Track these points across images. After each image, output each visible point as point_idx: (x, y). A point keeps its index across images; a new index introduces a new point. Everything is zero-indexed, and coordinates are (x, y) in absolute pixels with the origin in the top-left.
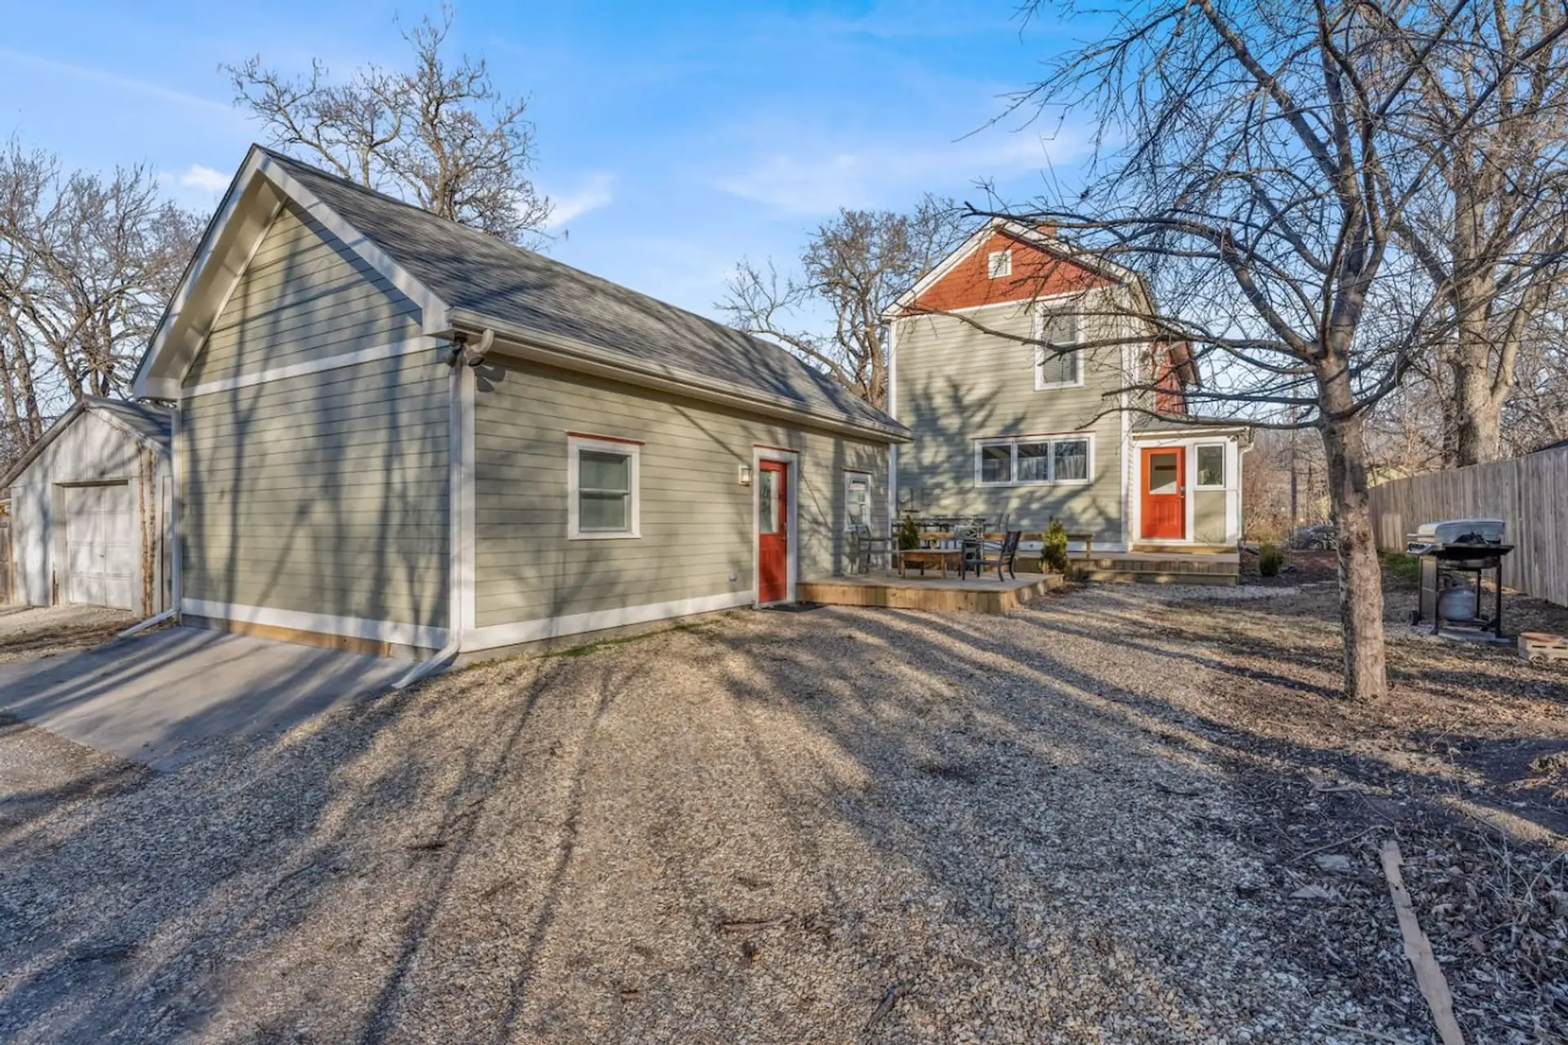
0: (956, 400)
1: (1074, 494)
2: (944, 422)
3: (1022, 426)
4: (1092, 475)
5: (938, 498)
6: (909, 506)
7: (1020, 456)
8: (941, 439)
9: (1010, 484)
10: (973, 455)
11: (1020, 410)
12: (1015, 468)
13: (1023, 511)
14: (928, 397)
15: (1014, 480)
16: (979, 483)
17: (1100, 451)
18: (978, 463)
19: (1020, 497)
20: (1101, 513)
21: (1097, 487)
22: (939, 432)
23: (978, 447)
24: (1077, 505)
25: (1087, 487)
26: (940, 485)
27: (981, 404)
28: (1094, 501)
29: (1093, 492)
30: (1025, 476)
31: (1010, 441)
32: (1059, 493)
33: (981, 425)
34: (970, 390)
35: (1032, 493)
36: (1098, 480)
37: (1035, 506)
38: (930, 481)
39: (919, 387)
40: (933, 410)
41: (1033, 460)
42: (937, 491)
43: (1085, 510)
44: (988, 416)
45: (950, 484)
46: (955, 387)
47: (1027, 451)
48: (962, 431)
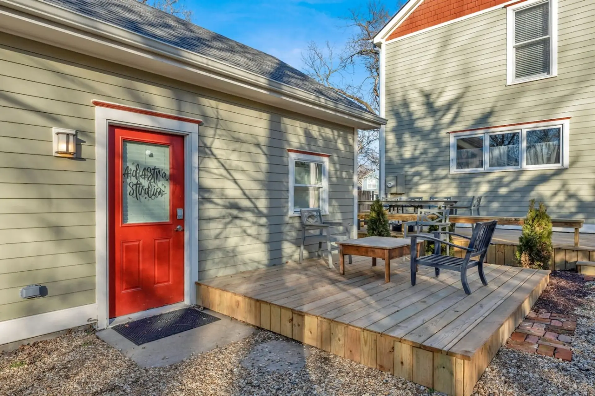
0: (429, 106)
1: (543, 179)
2: (419, 124)
3: (492, 119)
4: (566, 160)
5: (417, 184)
6: (394, 190)
7: (492, 145)
8: (418, 138)
9: (481, 170)
10: (448, 146)
11: (486, 106)
12: (487, 157)
13: (492, 195)
14: (406, 104)
15: (487, 167)
16: (454, 170)
17: (574, 136)
18: (453, 154)
19: (489, 182)
20: (571, 196)
21: (570, 171)
22: (416, 132)
23: (452, 140)
24: (545, 190)
25: (559, 172)
26: (418, 174)
27: (448, 106)
28: (564, 185)
29: (565, 176)
30: (497, 163)
31: (479, 133)
32: (525, 178)
33: (452, 122)
34: (438, 97)
35: (501, 178)
36: (573, 163)
37: (503, 191)
38: (410, 171)
39: (398, 97)
40: (410, 114)
41: (503, 149)
42: (416, 179)
43: (555, 194)
44: (457, 115)
45: (427, 173)
46: (427, 96)
47: (497, 141)
48: (435, 129)
